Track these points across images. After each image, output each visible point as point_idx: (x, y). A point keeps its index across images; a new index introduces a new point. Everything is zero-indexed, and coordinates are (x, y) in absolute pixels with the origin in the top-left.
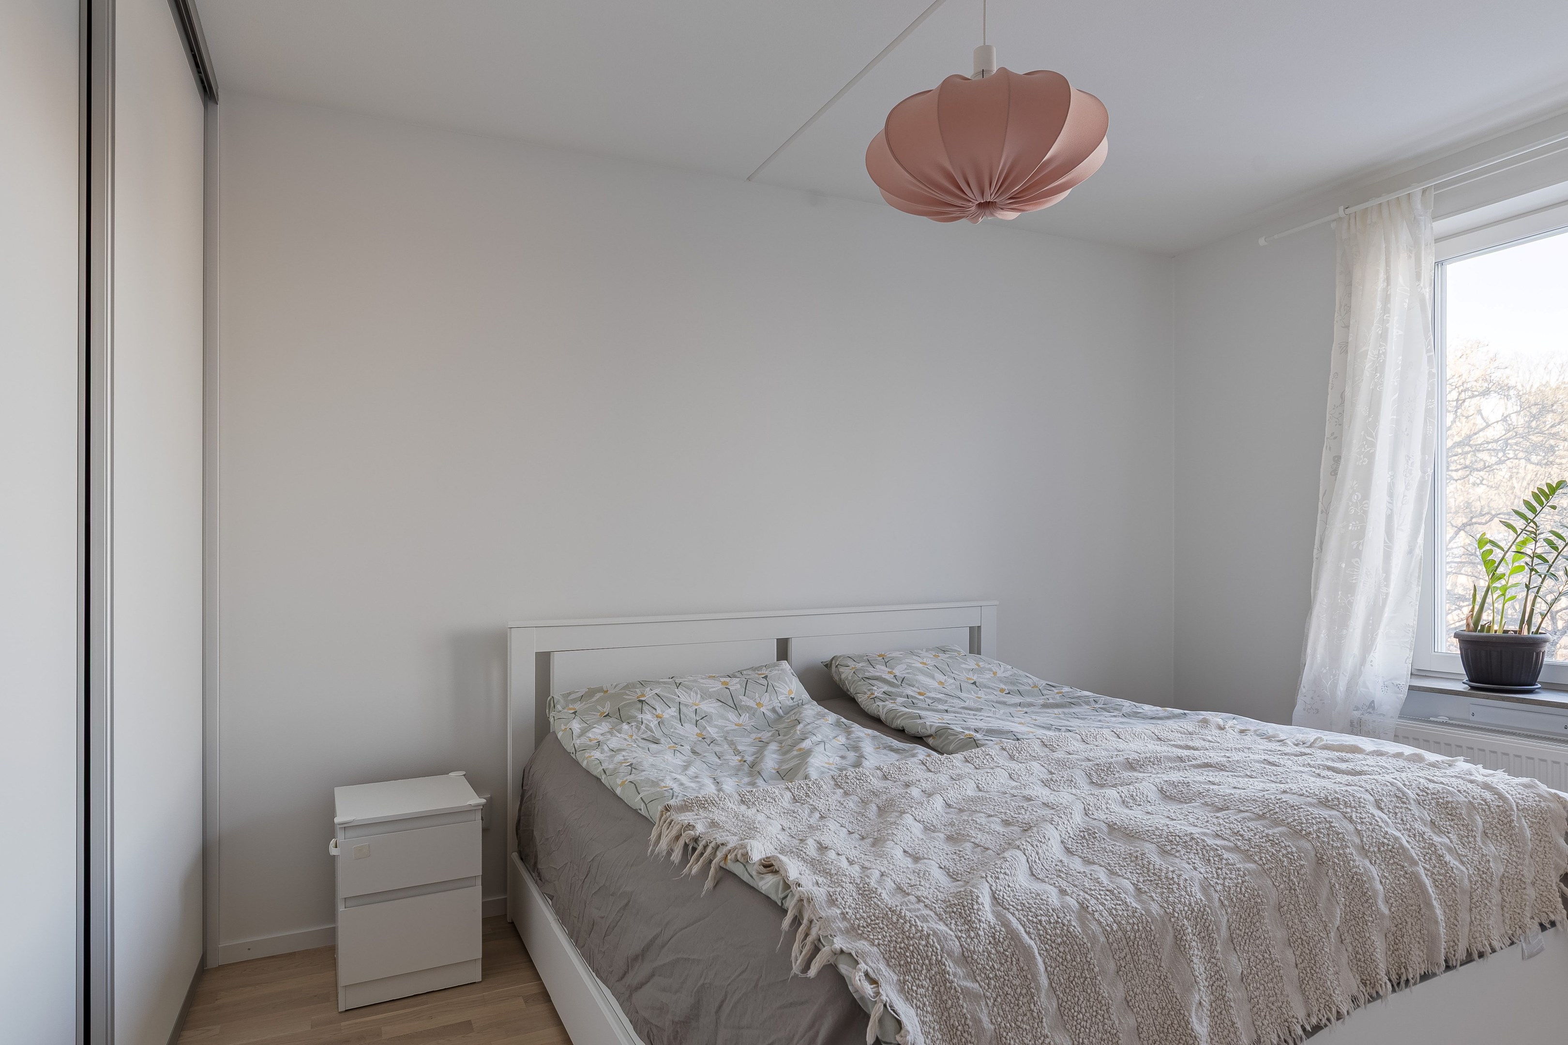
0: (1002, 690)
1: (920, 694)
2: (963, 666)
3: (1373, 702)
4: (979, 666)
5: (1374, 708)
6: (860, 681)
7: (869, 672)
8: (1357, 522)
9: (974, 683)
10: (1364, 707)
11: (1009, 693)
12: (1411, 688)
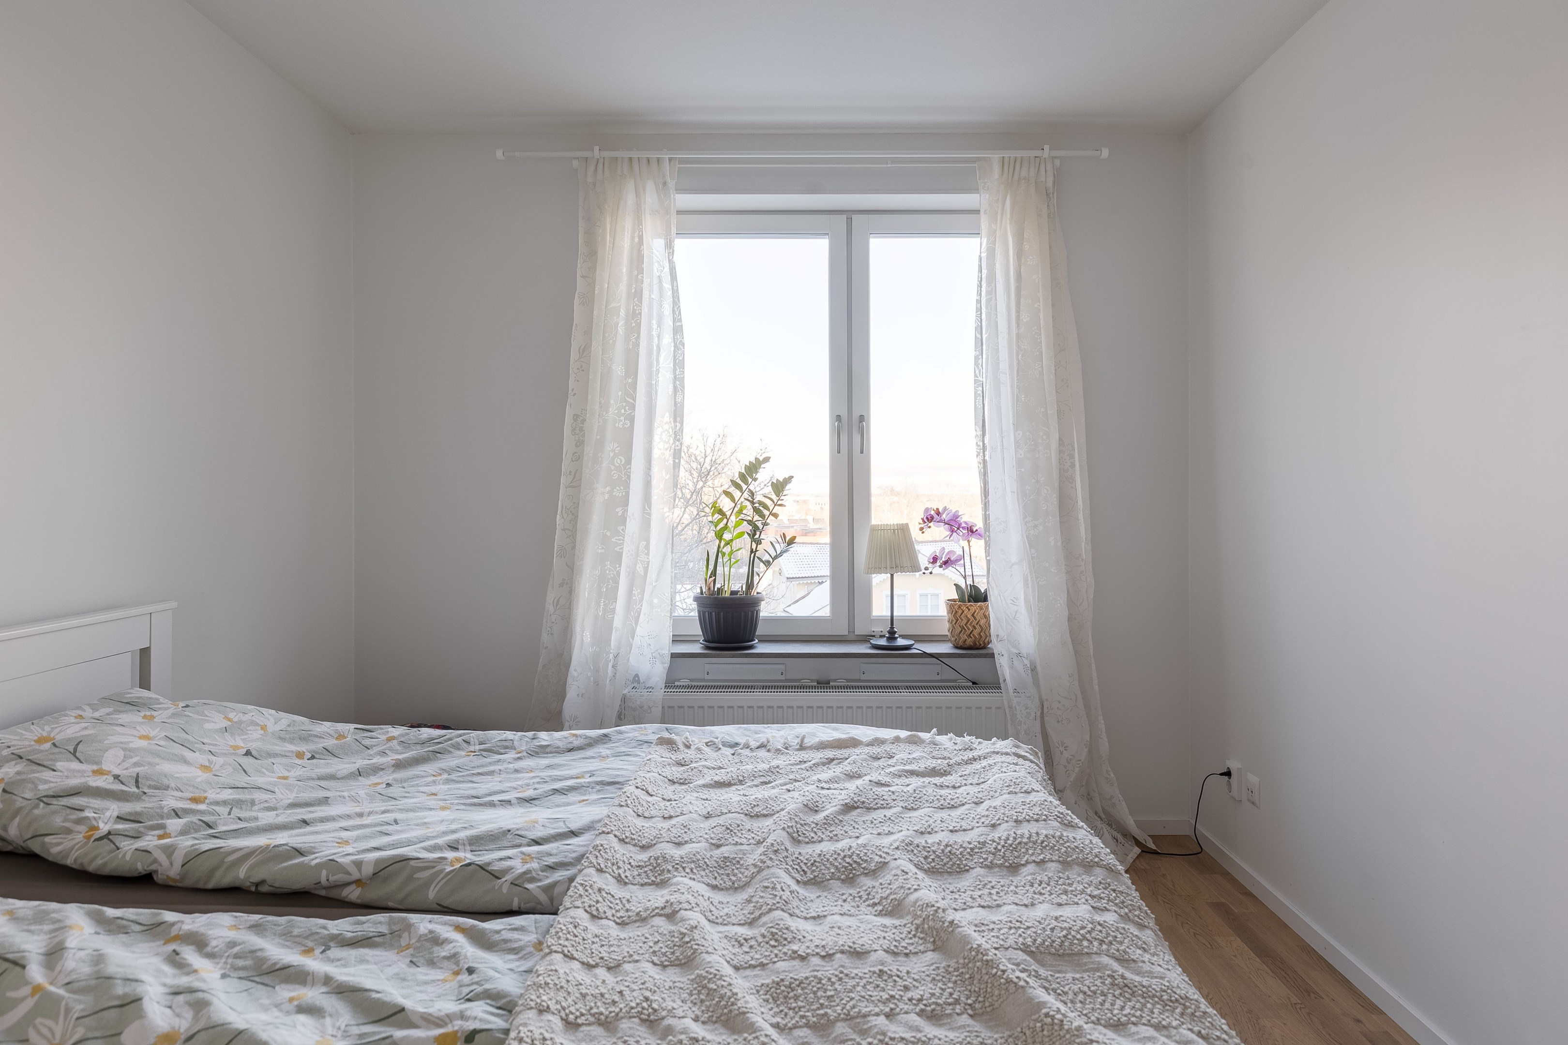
0: (300, 755)
1: (194, 800)
2: (207, 726)
3: (637, 675)
4: (230, 720)
5: (639, 682)
6: (36, 806)
7: (46, 782)
8: (622, 488)
9: (248, 753)
10: (628, 682)
11: (313, 757)
12: (674, 656)
